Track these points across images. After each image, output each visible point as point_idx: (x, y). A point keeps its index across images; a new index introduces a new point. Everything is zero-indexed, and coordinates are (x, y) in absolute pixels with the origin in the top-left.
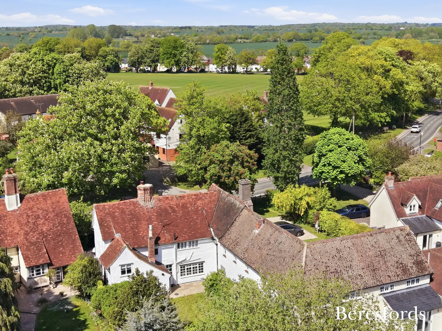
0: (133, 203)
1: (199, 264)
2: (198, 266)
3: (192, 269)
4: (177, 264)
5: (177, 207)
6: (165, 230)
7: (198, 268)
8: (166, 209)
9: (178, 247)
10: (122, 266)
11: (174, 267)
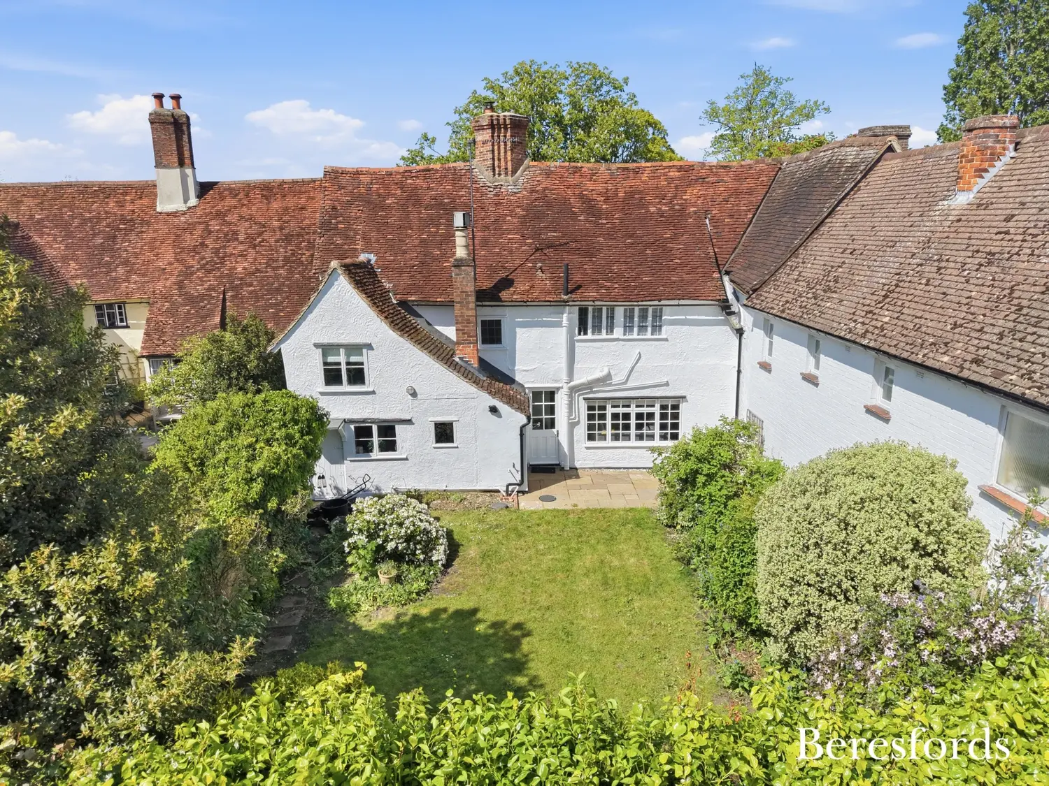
0: (455, 174)
1: (663, 407)
2: (657, 410)
3: (633, 422)
4: (573, 390)
5: (607, 198)
6: (540, 260)
7: (657, 421)
8: (566, 201)
9: (583, 328)
10: (327, 349)
11: (561, 402)
